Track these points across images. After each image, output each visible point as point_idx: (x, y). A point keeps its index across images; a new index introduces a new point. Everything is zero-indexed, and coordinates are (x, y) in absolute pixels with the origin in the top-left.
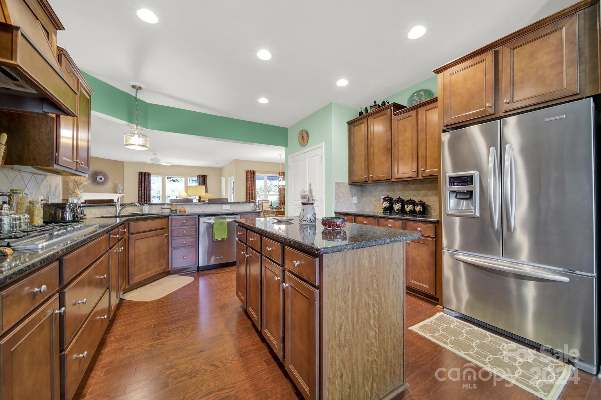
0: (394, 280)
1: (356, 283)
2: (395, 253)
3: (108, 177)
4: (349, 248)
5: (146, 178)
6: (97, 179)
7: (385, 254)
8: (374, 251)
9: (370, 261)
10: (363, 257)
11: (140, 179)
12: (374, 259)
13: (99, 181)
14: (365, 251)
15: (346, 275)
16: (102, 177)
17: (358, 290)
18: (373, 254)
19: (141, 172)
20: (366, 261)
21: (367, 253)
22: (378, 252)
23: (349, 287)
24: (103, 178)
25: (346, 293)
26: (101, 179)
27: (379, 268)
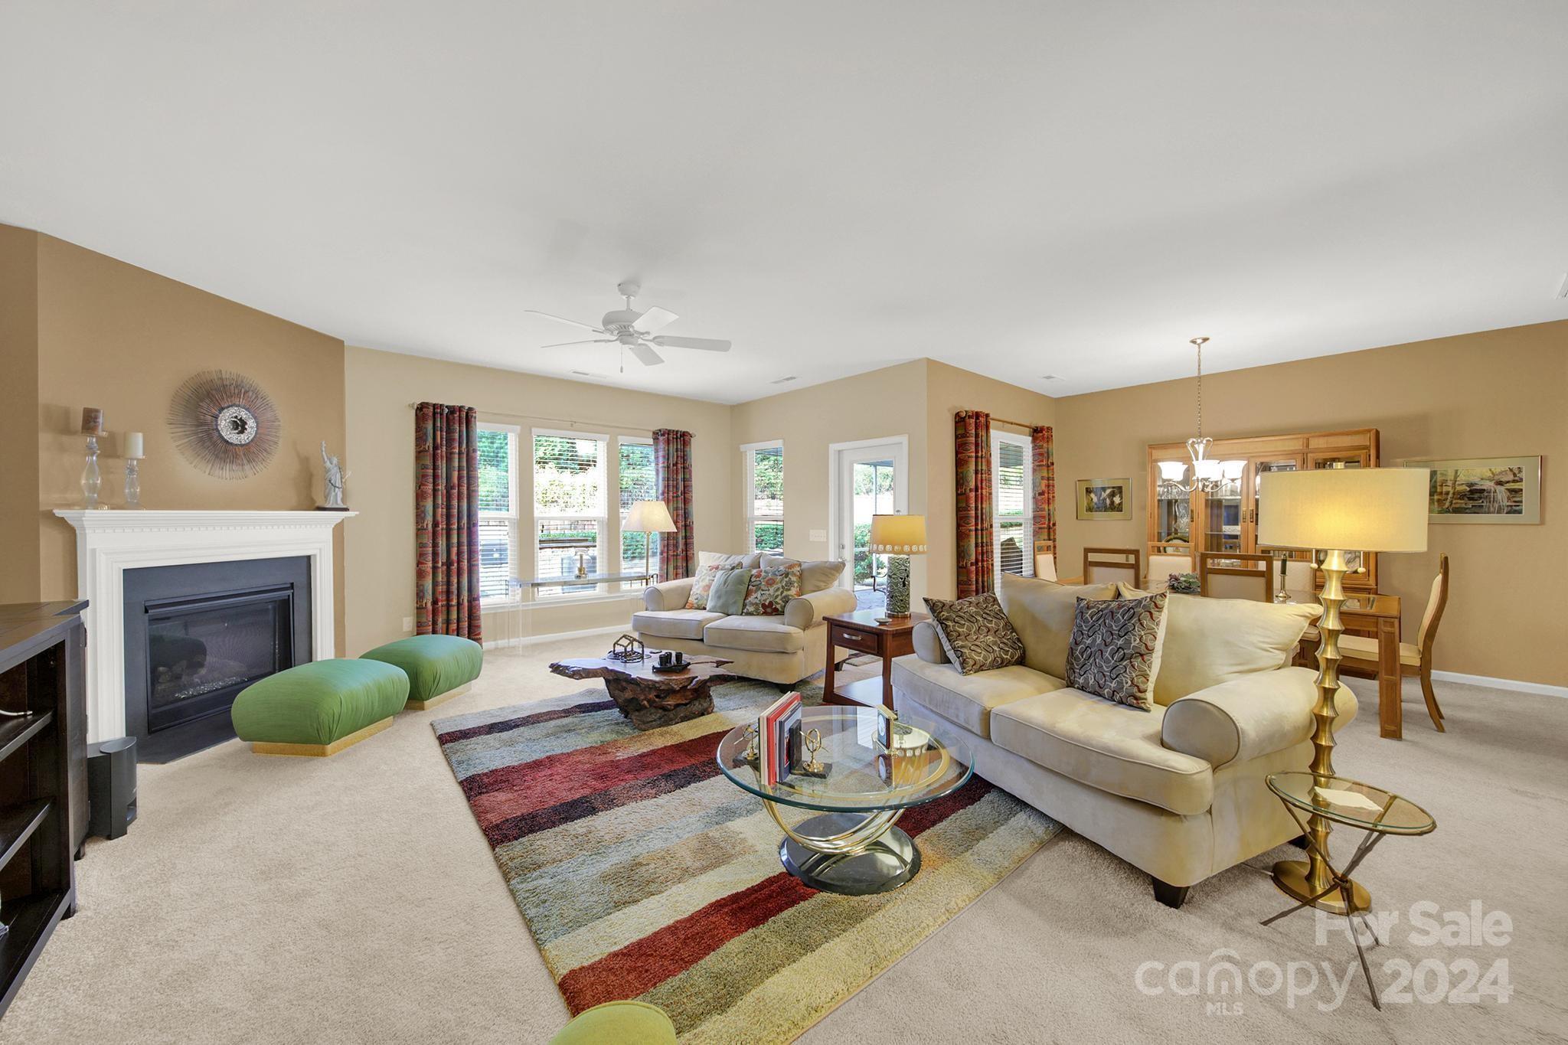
3: (273, 418)
5: (456, 436)
6: (222, 427)
13: (232, 437)
16: (243, 412)
24: (251, 425)
26: (239, 426)
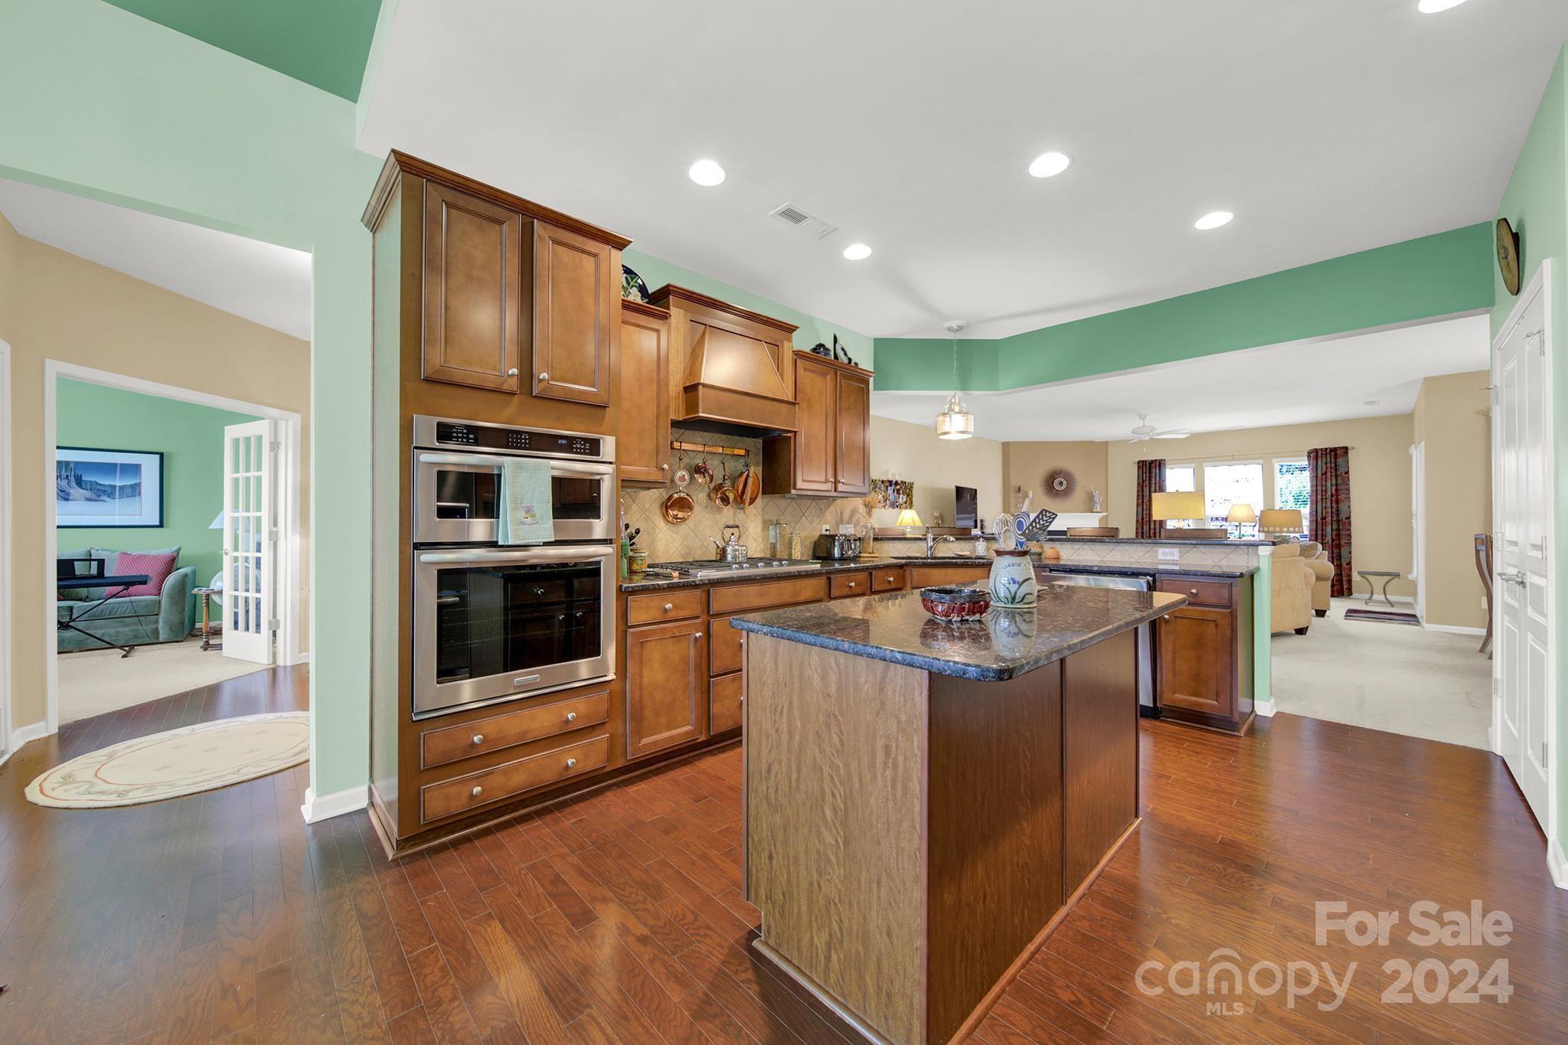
0: (891, 761)
1: (795, 708)
2: (894, 691)
3: (1075, 480)
4: (765, 631)
5: (1153, 475)
6: (1055, 484)
7: (863, 680)
8: (833, 661)
9: (824, 677)
10: (809, 664)
11: (1141, 478)
12: (833, 678)
13: (1059, 488)
14: (813, 652)
15: (778, 682)
16: (1062, 480)
17: (798, 723)
18: (831, 668)
19: (1143, 461)
20: (815, 675)
21: (817, 659)
22: (842, 667)
23: (783, 707)
24: (1065, 482)
25: (778, 714)
26: (1062, 484)
27: (845, 704)
